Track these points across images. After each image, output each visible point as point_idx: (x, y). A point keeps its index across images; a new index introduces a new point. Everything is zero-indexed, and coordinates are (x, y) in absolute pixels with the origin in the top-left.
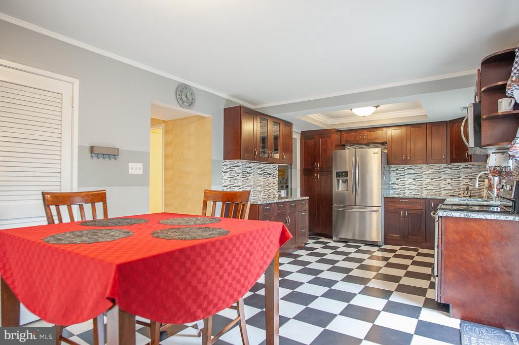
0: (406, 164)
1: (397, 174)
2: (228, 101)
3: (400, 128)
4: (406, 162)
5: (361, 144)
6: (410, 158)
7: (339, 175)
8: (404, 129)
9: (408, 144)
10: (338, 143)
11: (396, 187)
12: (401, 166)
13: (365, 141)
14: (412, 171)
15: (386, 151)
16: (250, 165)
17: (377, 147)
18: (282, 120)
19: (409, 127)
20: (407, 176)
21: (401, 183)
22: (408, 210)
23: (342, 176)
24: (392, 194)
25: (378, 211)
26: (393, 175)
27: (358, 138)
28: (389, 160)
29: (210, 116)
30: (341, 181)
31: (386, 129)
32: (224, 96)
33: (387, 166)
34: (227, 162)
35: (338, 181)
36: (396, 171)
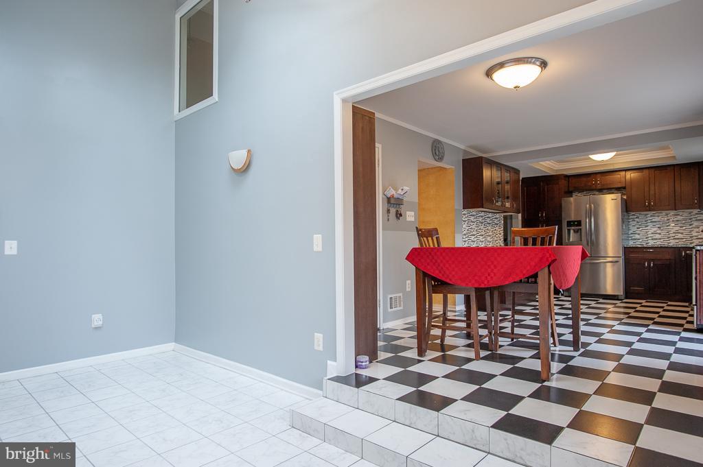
0: (650, 211)
1: (638, 222)
2: (465, 152)
3: (641, 171)
4: (649, 208)
5: (592, 190)
6: (655, 203)
7: (570, 224)
8: (646, 172)
9: (652, 188)
10: (566, 190)
11: (637, 237)
12: (642, 213)
13: (599, 187)
14: (656, 219)
15: (625, 197)
16: (482, 215)
17: (613, 193)
18: (513, 168)
19: (653, 170)
20: (651, 225)
21: (642, 233)
22: (653, 260)
23: (574, 225)
24: (631, 244)
25: (617, 262)
26: (632, 223)
27: (590, 184)
28: (627, 208)
29: (453, 167)
30: (572, 231)
31: (624, 173)
32: (462, 147)
33: (625, 213)
34: (465, 212)
35: (569, 230)
36: (637, 219)
